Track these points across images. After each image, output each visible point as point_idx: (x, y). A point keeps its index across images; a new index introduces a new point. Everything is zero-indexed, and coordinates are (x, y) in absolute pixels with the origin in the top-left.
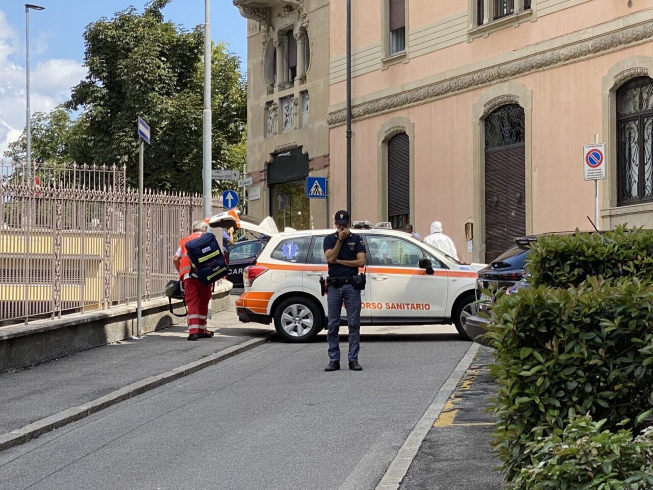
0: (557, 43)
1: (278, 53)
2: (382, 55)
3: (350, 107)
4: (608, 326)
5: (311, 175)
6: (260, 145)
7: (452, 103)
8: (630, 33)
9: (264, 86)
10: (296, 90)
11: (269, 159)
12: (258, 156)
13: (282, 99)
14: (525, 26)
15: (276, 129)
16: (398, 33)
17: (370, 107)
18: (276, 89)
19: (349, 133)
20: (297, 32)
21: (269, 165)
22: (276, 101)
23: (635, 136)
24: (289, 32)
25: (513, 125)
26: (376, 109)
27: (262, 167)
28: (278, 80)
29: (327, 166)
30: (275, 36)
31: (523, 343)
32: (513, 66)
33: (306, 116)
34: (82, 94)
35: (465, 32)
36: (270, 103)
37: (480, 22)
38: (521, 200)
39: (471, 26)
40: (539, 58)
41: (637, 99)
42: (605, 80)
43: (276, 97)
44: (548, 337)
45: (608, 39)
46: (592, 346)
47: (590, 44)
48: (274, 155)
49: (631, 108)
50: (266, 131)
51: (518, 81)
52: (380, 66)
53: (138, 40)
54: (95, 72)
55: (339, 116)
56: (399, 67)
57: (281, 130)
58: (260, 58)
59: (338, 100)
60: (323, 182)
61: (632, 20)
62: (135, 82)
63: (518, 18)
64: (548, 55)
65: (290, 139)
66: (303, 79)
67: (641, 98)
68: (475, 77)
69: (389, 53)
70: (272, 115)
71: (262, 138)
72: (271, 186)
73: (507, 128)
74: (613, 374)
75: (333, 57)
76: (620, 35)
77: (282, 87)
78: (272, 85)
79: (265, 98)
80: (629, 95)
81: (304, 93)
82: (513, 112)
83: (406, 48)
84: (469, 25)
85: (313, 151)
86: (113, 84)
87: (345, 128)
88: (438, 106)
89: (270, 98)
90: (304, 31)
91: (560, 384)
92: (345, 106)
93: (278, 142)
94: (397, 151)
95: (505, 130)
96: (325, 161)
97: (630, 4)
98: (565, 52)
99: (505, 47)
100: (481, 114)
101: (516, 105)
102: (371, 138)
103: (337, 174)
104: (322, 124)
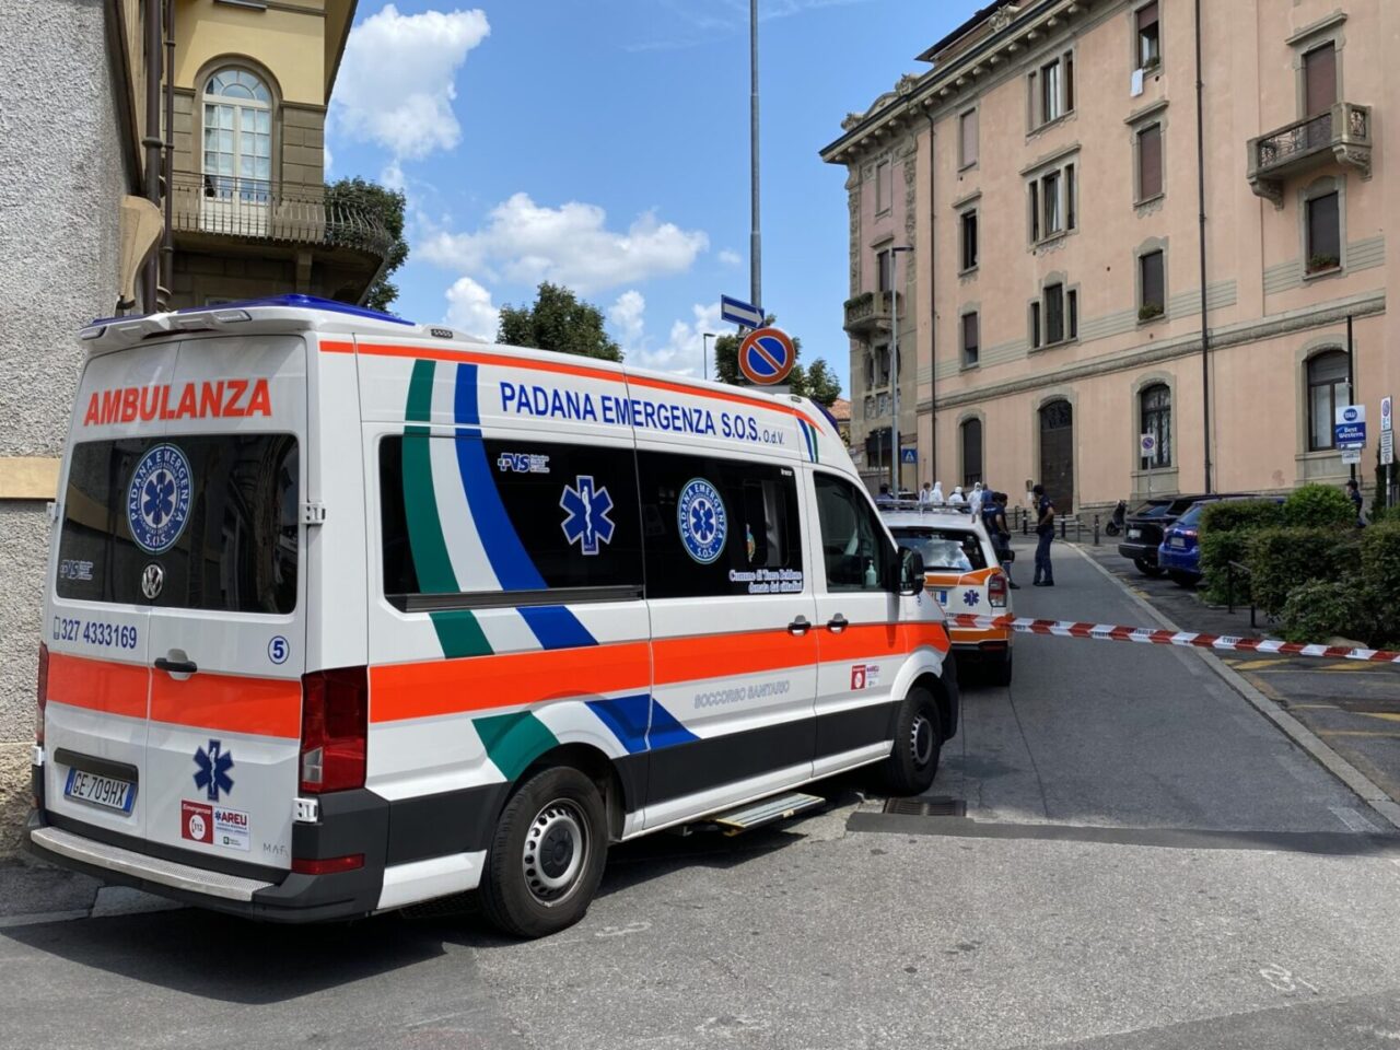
0: (1097, 361)
1: (875, 364)
2: (960, 366)
3: (934, 401)
4: (1310, 545)
6: (861, 426)
7: (1016, 399)
8: (1151, 355)
9: (864, 385)
10: (890, 388)
11: (868, 436)
12: (859, 434)
13: (878, 395)
14: (1072, 348)
15: (874, 414)
16: (971, 350)
17: (950, 401)
18: (874, 388)
19: (934, 420)
21: (868, 440)
22: (874, 396)
24: (883, 349)
25: (1062, 414)
26: (956, 402)
27: (863, 441)
28: (875, 381)
29: (916, 441)
30: (873, 351)
31: (1272, 552)
32: (1063, 375)
33: (898, 407)
35: (1026, 351)
36: (868, 397)
37: (1036, 344)
39: (1030, 348)
40: (1083, 370)
41: (1156, 399)
42: (1133, 386)
43: (873, 393)
44: (1283, 550)
45: (1136, 359)
46: (1303, 554)
47: (1122, 362)
48: (873, 433)
49: (1152, 405)
50: (866, 416)
51: (1068, 385)
52: (957, 373)
55: (926, 407)
56: (974, 374)
57: (878, 416)
58: (861, 365)
59: (924, 395)
60: (914, 452)
61: (1153, 347)
63: (1066, 343)
64: (1090, 369)
65: (884, 421)
66: (896, 381)
67: (1159, 398)
68: (1034, 382)
69: (964, 364)
70: (870, 405)
71: (862, 421)
72: (869, 454)
73: (1058, 416)
74: (1311, 564)
75: (920, 366)
76: (1145, 357)
77: (877, 387)
78: (871, 385)
79: (864, 394)
80: (1150, 395)
81: (896, 391)
82: (1062, 405)
83: (979, 362)
84: (1028, 346)
87: (930, 416)
88: (1004, 401)
89: (869, 393)
90: (897, 348)
91: (1289, 568)
92: (931, 400)
93: (874, 425)
94: (971, 431)
95: (1056, 418)
96: (914, 438)
97: (1151, 336)
98: (1102, 366)
99: (1056, 362)
100: (1038, 406)
101: (1066, 401)
102: (950, 422)
103: (924, 447)
104: (911, 412)
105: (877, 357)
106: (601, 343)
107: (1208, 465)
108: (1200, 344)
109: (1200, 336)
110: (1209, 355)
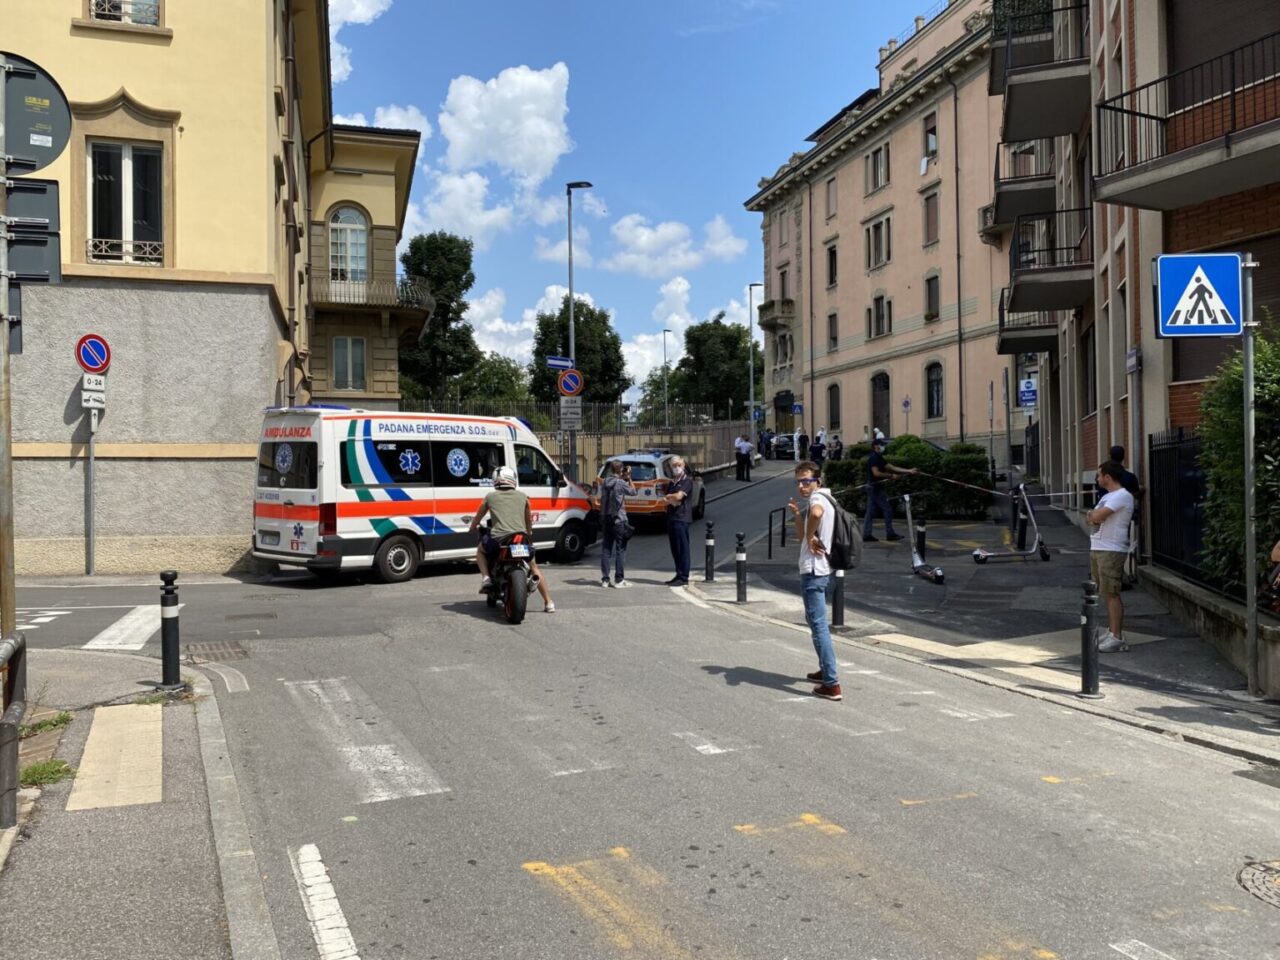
0: (903, 348)
1: (779, 348)
2: (827, 349)
3: (812, 373)
5: (795, 404)
6: (771, 389)
7: (858, 372)
8: (932, 345)
9: (772, 363)
10: (788, 364)
11: (775, 396)
12: (770, 394)
13: (781, 368)
14: (889, 339)
15: (778, 382)
16: (833, 339)
17: (822, 372)
18: (778, 363)
19: (812, 386)
20: (788, 337)
21: (775, 398)
22: (778, 369)
23: (936, 388)
24: (784, 337)
25: (884, 382)
26: (825, 374)
27: (772, 400)
28: (779, 359)
29: (802, 399)
30: (777, 338)
32: (885, 357)
33: (792, 376)
34: (684, 363)
35: (863, 341)
36: (775, 370)
37: (870, 335)
38: (888, 416)
39: (866, 338)
40: (895, 354)
41: (936, 373)
42: (922, 364)
43: (778, 367)
45: (923, 347)
47: (916, 349)
48: (778, 394)
49: (934, 377)
50: (774, 383)
51: (886, 363)
52: (826, 354)
53: (710, 337)
54: (689, 351)
55: (808, 377)
56: (835, 356)
57: (780, 382)
58: (771, 348)
59: (807, 369)
60: (801, 407)
61: (933, 340)
62: (709, 357)
63: (886, 336)
64: (899, 353)
65: (785, 386)
66: (791, 359)
67: (938, 372)
68: (868, 361)
69: (830, 347)
70: (777, 375)
71: (772, 386)
72: (776, 408)
75: (804, 349)
76: (928, 345)
77: (781, 363)
78: (776, 362)
79: (773, 368)
80: (933, 370)
81: (791, 366)
82: (884, 377)
83: (838, 347)
84: (865, 337)
85: (796, 392)
86: (698, 357)
87: (810, 383)
88: (852, 373)
90: (791, 337)
92: (810, 372)
93: (779, 388)
94: (834, 391)
95: (881, 383)
96: (802, 397)
97: (932, 332)
98: (905, 352)
99: (880, 349)
100: (871, 377)
101: (885, 374)
102: (821, 386)
103: (807, 404)
104: (799, 380)
105: (780, 342)
106: (608, 334)
107: (962, 415)
108: (957, 338)
109: (957, 333)
110: (963, 345)
